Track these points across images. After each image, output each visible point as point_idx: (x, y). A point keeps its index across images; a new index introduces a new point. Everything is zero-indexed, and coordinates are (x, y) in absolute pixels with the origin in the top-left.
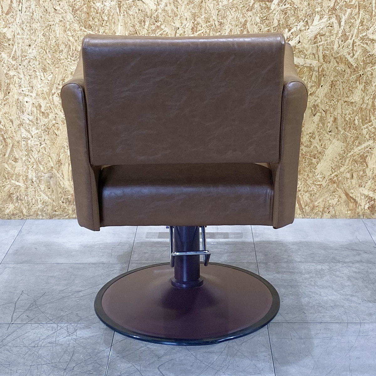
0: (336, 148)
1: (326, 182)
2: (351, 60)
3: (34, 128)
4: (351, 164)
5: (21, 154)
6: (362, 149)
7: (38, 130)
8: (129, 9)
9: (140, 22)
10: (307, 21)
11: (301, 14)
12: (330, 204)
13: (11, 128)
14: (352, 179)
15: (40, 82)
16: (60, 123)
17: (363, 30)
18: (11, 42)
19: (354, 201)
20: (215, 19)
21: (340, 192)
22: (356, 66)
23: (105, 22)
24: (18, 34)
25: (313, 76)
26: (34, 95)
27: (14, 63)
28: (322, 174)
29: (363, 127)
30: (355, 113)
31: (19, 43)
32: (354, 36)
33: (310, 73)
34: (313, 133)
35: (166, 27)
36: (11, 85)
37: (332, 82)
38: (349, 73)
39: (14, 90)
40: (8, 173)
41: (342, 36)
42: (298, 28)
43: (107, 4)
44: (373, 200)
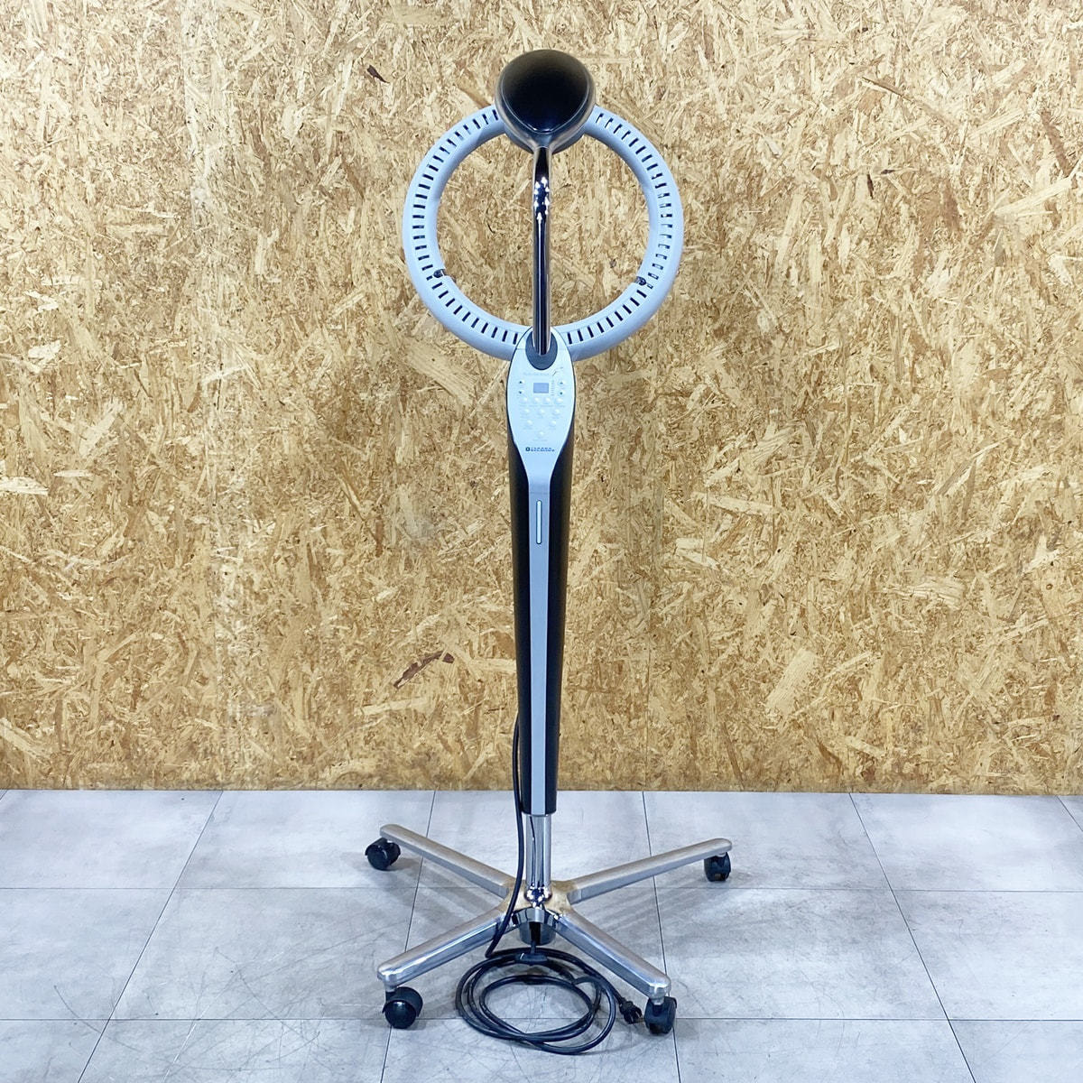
0: (803, 664)
1: (784, 726)
2: (833, 504)
3: (238, 622)
4: (832, 693)
5: (213, 668)
6: (852, 666)
7: (246, 627)
8: (421, 406)
9: (443, 431)
10: (753, 433)
11: (742, 420)
12: (792, 766)
13: (196, 623)
14: (832, 721)
15: (251, 537)
16: (288, 612)
17: (855, 450)
18: (198, 462)
19: (836, 761)
20: (584, 426)
21: (809, 744)
22: (842, 517)
23: (376, 427)
24: (212, 448)
25: (764, 531)
26: (240, 560)
27: (202, 500)
28: (777, 710)
29: (854, 627)
30: (840, 602)
31: (212, 466)
32: (839, 461)
33: (757, 526)
34: (763, 637)
35: (490, 438)
36: (196, 543)
37: (798, 543)
38: (830, 527)
39: (202, 549)
40: (189, 704)
41: (817, 460)
42: (738, 444)
43: (380, 395)
44: (869, 760)
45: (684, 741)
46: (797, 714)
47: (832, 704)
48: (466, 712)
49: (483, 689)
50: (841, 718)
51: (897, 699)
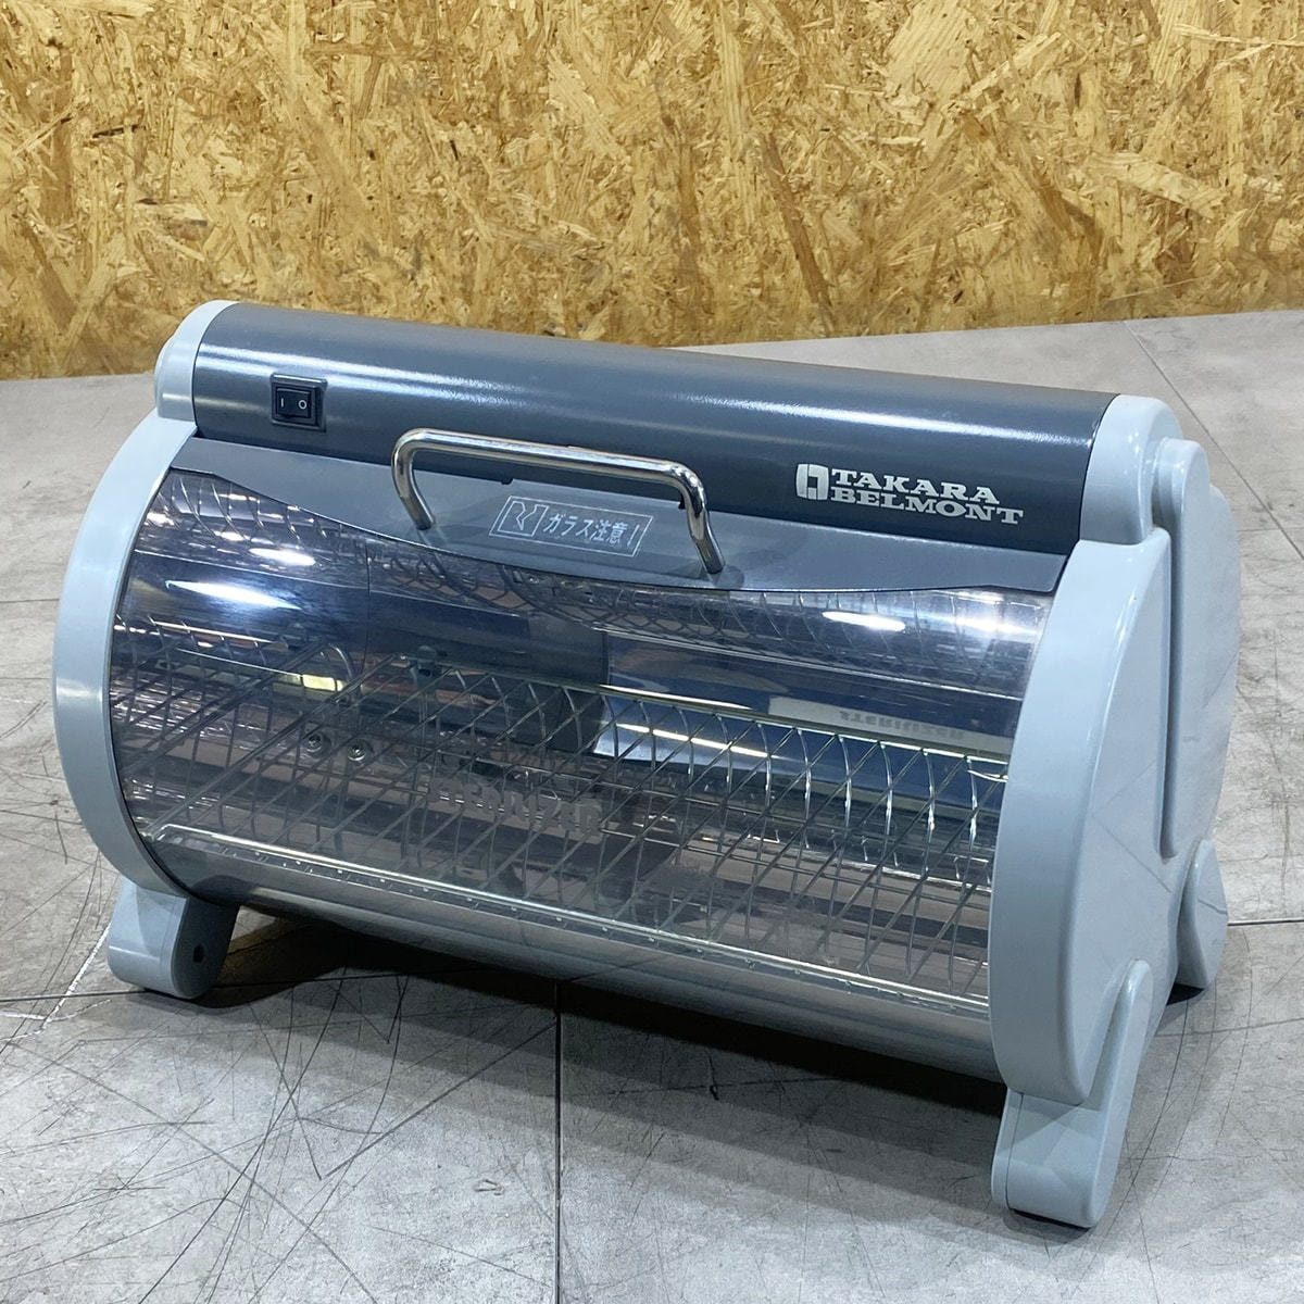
1: (939, 134)
4: (1073, 22)
12: (965, 255)
14: (1076, 108)
19: (1086, 229)
21: (1013, 182)
28: (918, 84)
44: (1179, 219)
45: (659, 197)
46: (976, 91)
47: (1075, 57)
48: (33, 143)
49: (67, 71)
50: (1099, 97)
51: (1258, 30)
